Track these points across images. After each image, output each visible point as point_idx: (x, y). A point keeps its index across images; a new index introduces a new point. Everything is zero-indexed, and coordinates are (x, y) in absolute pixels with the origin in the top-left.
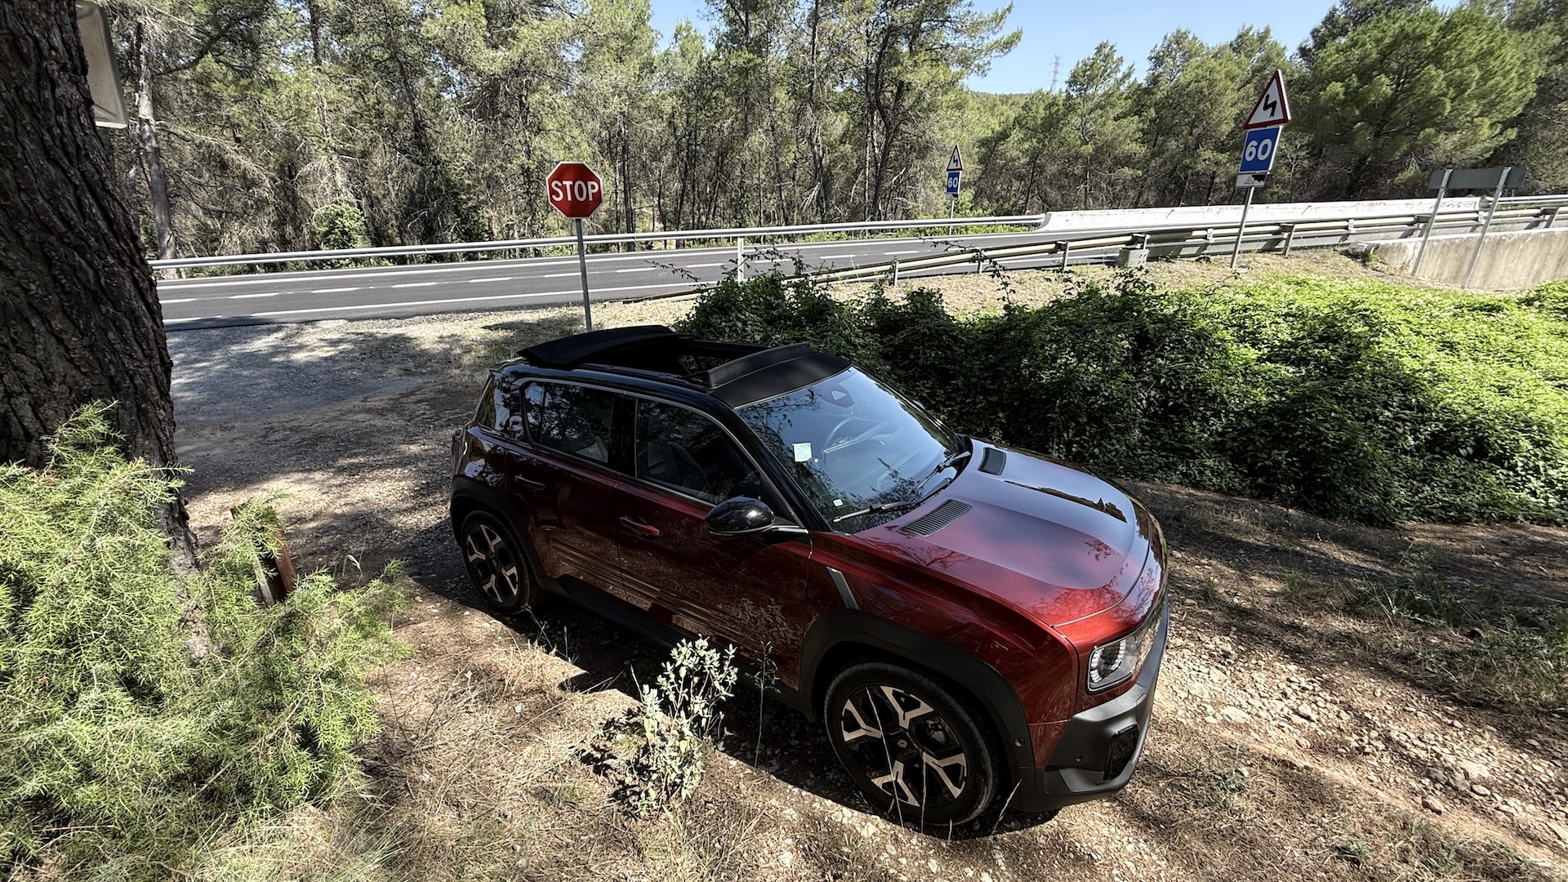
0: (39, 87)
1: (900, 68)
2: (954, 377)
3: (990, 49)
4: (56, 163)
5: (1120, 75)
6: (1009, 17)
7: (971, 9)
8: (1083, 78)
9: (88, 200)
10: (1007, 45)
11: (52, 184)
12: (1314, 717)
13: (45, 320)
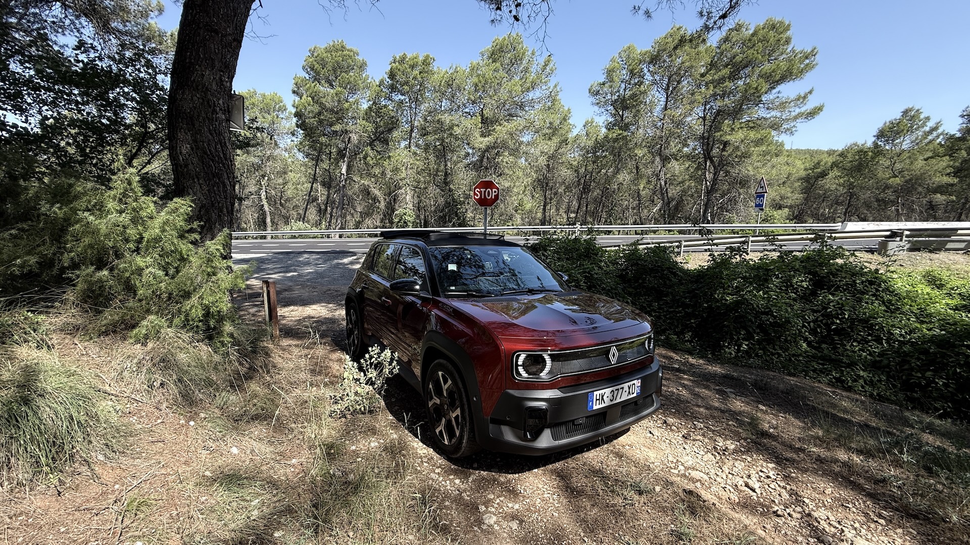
0: (213, 114)
1: (721, 133)
2: (666, 295)
3: (796, 118)
4: (211, 134)
5: (927, 129)
6: (810, 97)
7: (780, 95)
8: (889, 133)
9: (219, 146)
10: (812, 114)
11: (209, 140)
12: (758, 491)
13: (198, 180)
